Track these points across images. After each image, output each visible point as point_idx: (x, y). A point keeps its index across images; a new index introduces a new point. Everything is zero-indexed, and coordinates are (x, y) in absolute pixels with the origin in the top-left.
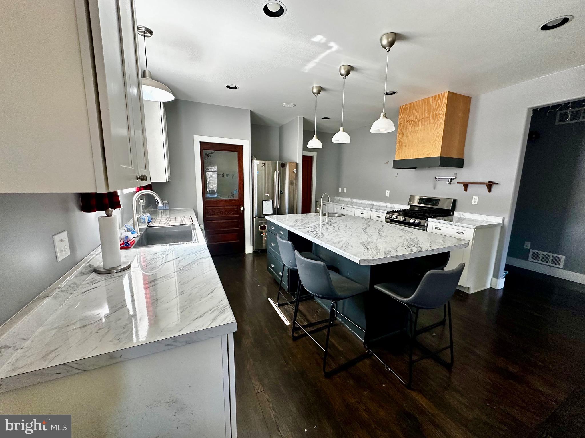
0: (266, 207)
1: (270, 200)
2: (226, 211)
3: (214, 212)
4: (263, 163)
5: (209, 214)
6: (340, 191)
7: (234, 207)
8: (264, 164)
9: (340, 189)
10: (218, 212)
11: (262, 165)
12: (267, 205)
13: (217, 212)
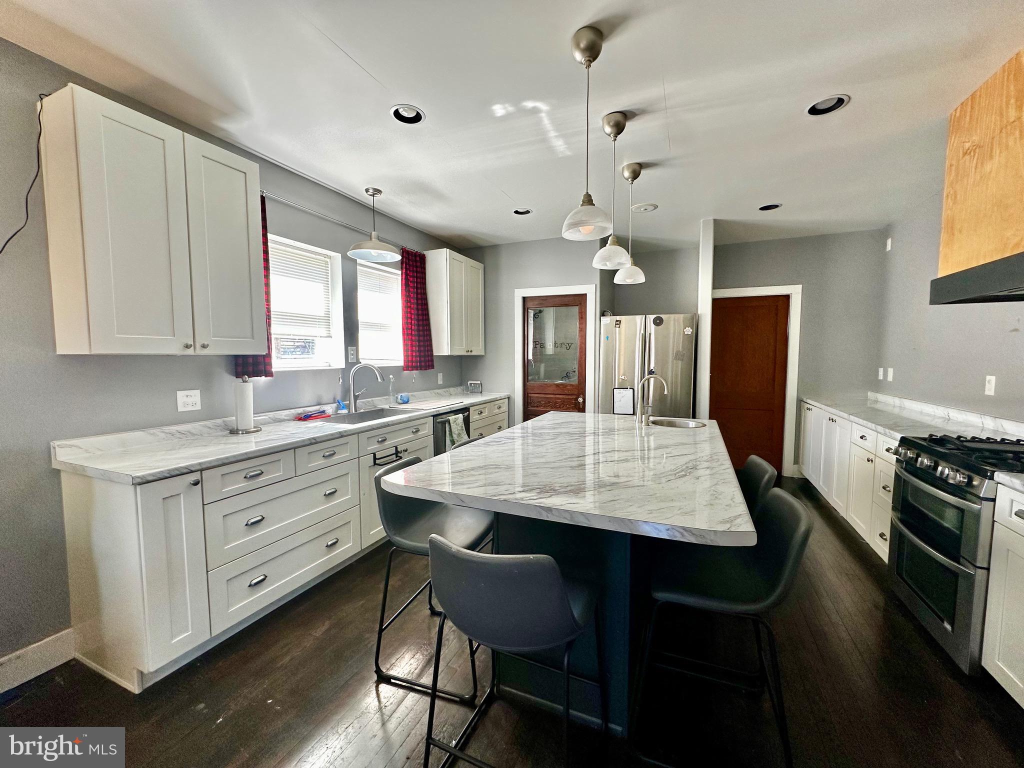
0: (620, 401)
1: (629, 387)
2: (556, 403)
3: (540, 402)
4: (617, 321)
5: (532, 405)
6: (881, 377)
7: (570, 397)
8: (620, 323)
9: (881, 370)
10: (545, 403)
11: (616, 324)
12: (623, 397)
13: (543, 402)
